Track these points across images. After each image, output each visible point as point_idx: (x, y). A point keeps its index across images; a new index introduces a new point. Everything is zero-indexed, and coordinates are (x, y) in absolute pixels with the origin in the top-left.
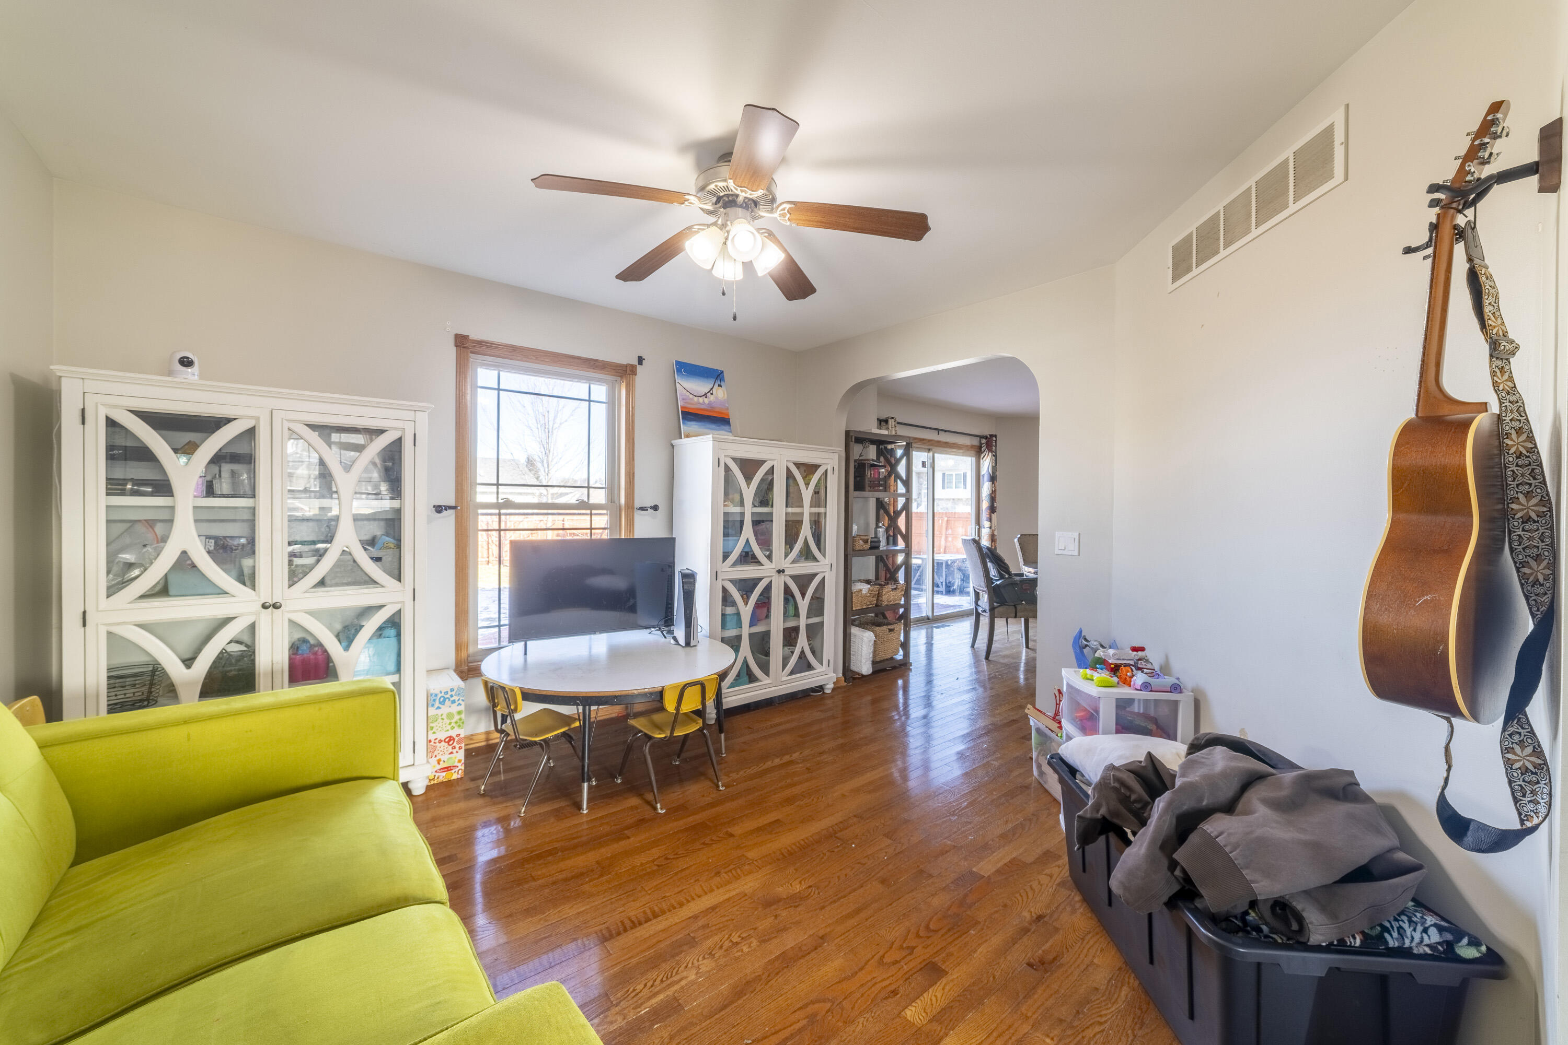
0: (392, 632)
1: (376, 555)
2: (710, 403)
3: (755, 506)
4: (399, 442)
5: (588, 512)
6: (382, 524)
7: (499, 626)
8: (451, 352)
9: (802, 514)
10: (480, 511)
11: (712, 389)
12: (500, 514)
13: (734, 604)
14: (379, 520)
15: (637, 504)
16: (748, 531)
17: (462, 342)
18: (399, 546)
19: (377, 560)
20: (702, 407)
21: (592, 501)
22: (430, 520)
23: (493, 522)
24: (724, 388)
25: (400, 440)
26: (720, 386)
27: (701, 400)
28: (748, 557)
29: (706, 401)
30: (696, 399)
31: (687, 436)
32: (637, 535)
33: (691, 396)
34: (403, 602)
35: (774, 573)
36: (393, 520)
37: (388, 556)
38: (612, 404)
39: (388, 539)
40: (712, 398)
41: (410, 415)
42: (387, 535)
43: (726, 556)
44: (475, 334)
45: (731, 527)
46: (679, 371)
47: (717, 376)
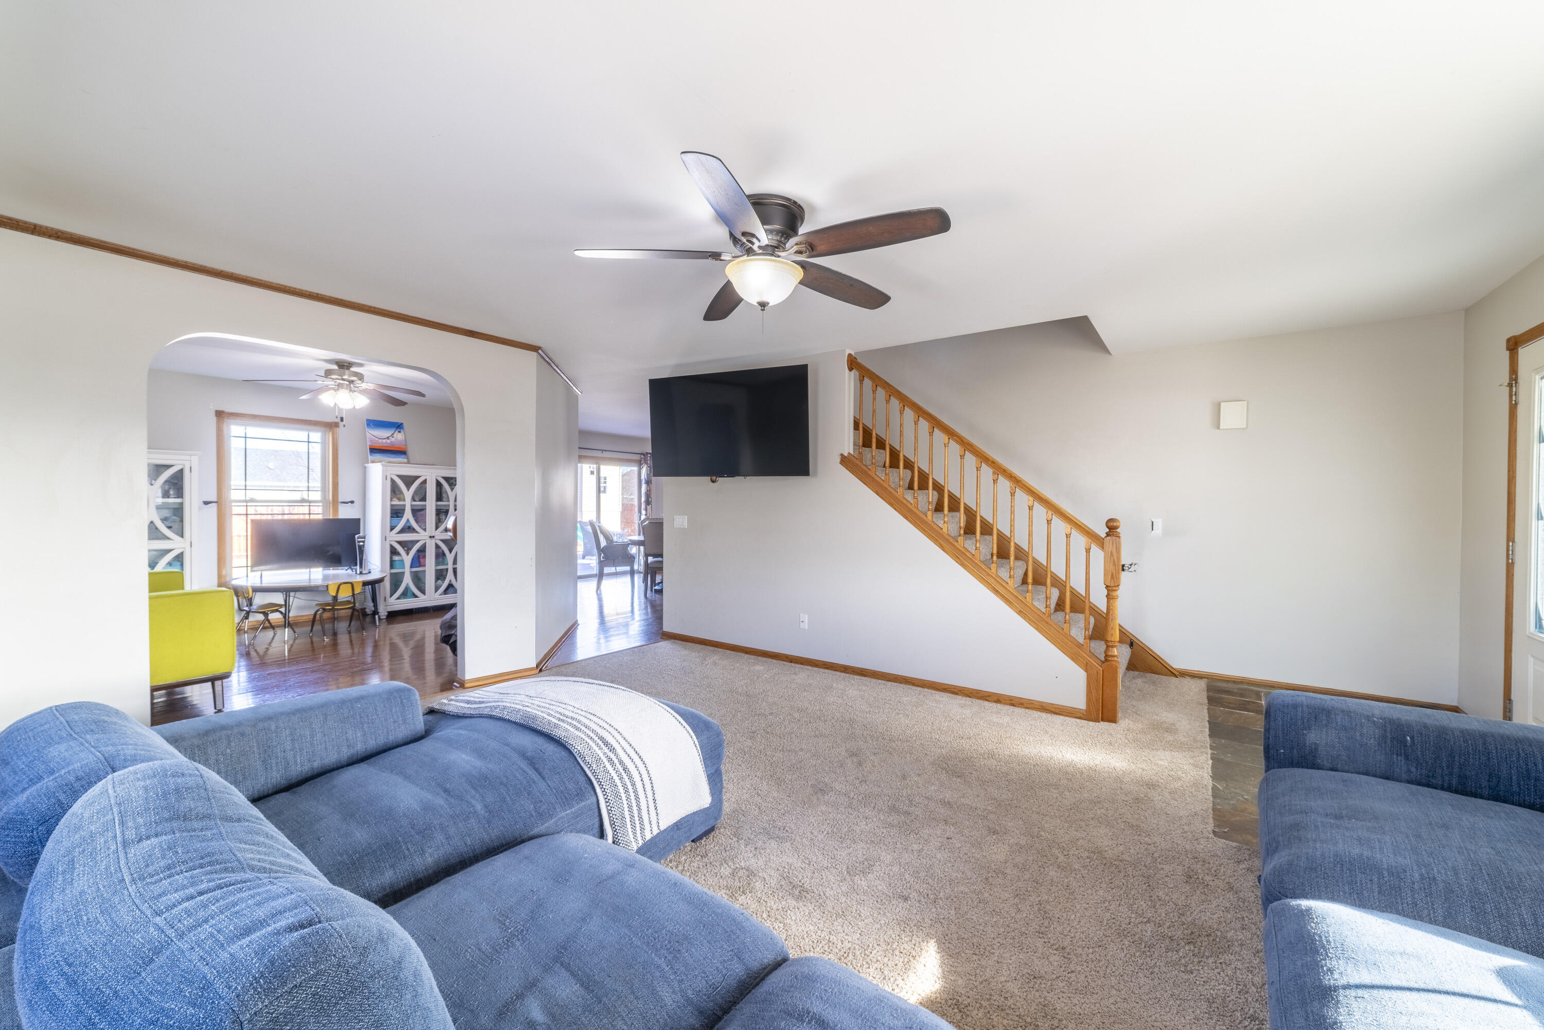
0: (179, 564)
1: (169, 525)
2: (391, 442)
3: (415, 501)
4: (181, 471)
5: (308, 504)
6: (171, 510)
7: (247, 567)
8: (214, 419)
9: (449, 505)
10: (233, 504)
11: (393, 434)
12: (247, 506)
13: (398, 554)
14: (168, 508)
15: (341, 499)
16: (408, 515)
17: (220, 414)
18: (182, 521)
19: (169, 527)
20: (388, 445)
21: (310, 499)
22: (200, 509)
23: (242, 510)
24: (402, 433)
25: (182, 470)
26: (400, 432)
27: (384, 441)
28: (408, 529)
29: (388, 441)
30: (380, 440)
31: (373, 462)
32: (340, 517)
33: (377, 439)
34: (184, 548)
35: (427, 538)
36: (178, 508)
37: (176, 526)
38: (324, 443)
39: (175, 518)
40: (393, 439)
41: (188, 458)
42: (175, 515)
43: (392, 529)
44: (228, 409)
45: (397, 513)
46: (368, 425)
47: (399, 427)
